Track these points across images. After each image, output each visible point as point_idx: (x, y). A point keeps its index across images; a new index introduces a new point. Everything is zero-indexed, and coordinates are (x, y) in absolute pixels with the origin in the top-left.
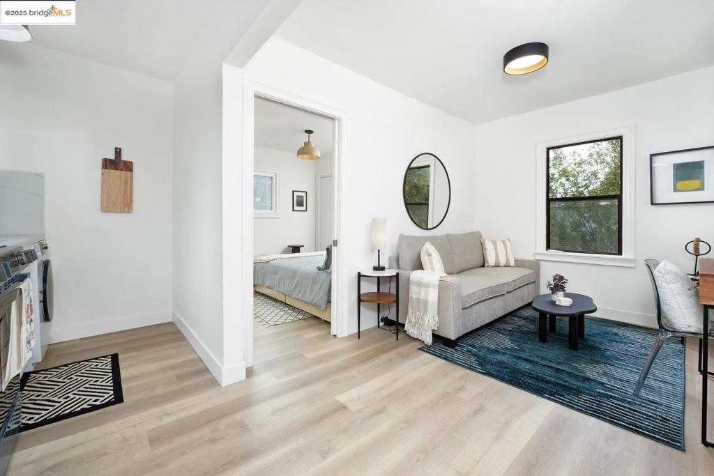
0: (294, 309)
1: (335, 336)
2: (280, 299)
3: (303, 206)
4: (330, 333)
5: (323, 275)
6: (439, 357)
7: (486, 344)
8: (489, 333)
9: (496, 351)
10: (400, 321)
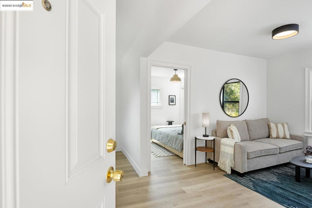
0: (168, 151)
1: (185, 164)
2: (162, 146)
3: (174, 102)
4: (183, 163)
5: (180, 136)
6: (233, 180)
7: (261, 178)
8: (265, 173)
9: (266, 182)
10: (215, 161)
